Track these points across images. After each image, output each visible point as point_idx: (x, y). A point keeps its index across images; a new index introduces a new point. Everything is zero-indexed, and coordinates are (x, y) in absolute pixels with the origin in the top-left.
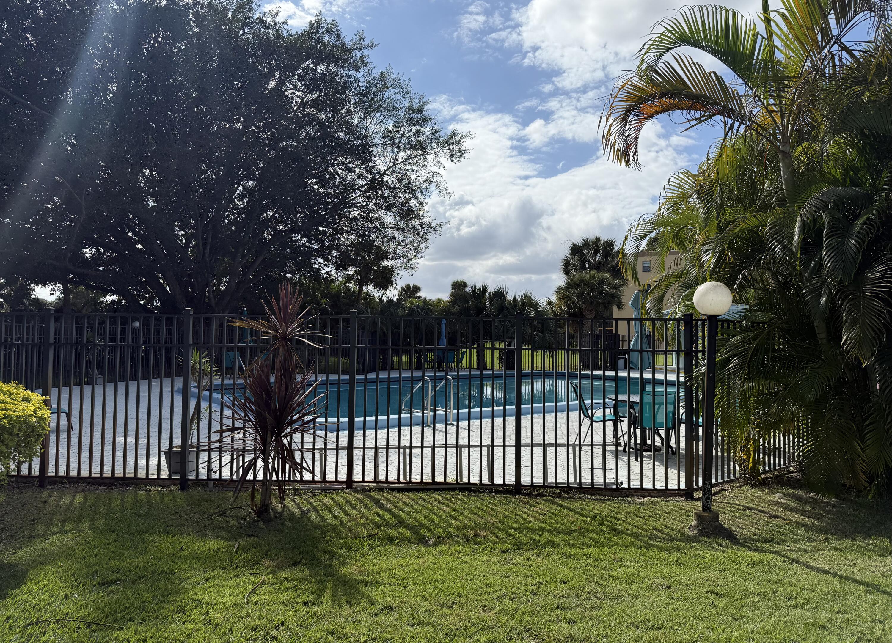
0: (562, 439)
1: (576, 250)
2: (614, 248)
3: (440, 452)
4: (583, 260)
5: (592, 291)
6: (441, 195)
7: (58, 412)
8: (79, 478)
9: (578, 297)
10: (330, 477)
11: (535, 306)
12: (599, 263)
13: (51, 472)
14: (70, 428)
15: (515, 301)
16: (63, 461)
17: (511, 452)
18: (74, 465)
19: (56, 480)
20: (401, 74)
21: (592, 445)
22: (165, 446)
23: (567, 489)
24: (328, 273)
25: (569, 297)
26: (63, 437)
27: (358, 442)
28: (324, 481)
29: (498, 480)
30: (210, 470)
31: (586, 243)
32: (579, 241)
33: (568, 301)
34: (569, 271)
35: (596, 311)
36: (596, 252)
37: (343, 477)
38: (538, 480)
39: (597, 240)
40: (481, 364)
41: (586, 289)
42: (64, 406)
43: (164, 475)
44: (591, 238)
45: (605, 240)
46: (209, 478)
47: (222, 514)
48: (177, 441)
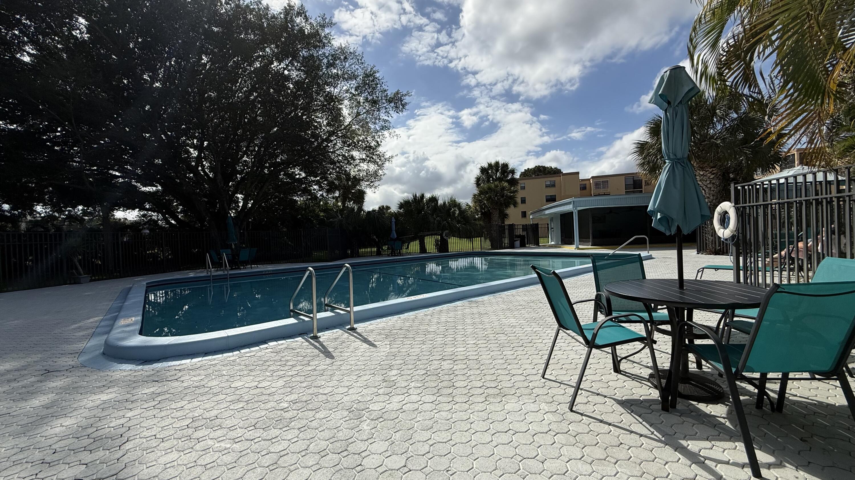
1: (483, 170)
2: (508, 168)
4: (489, 177)
5: (496, 196)
6: (391, 136)
9: (487, 200)
11: (458, 206)
12: (499, 178)
15: (445, 203)
20: (356, 48)
25: (481, 200)
31: (490, 165)
32: (486, 165)
33: (480, 203)
34: (480, 184)
35: (500, 210)
36: (497, 171)
39: (497, 163)
40: (423, 249)
41: (492, 195)
44: (493, 162)
45: (502, 163)
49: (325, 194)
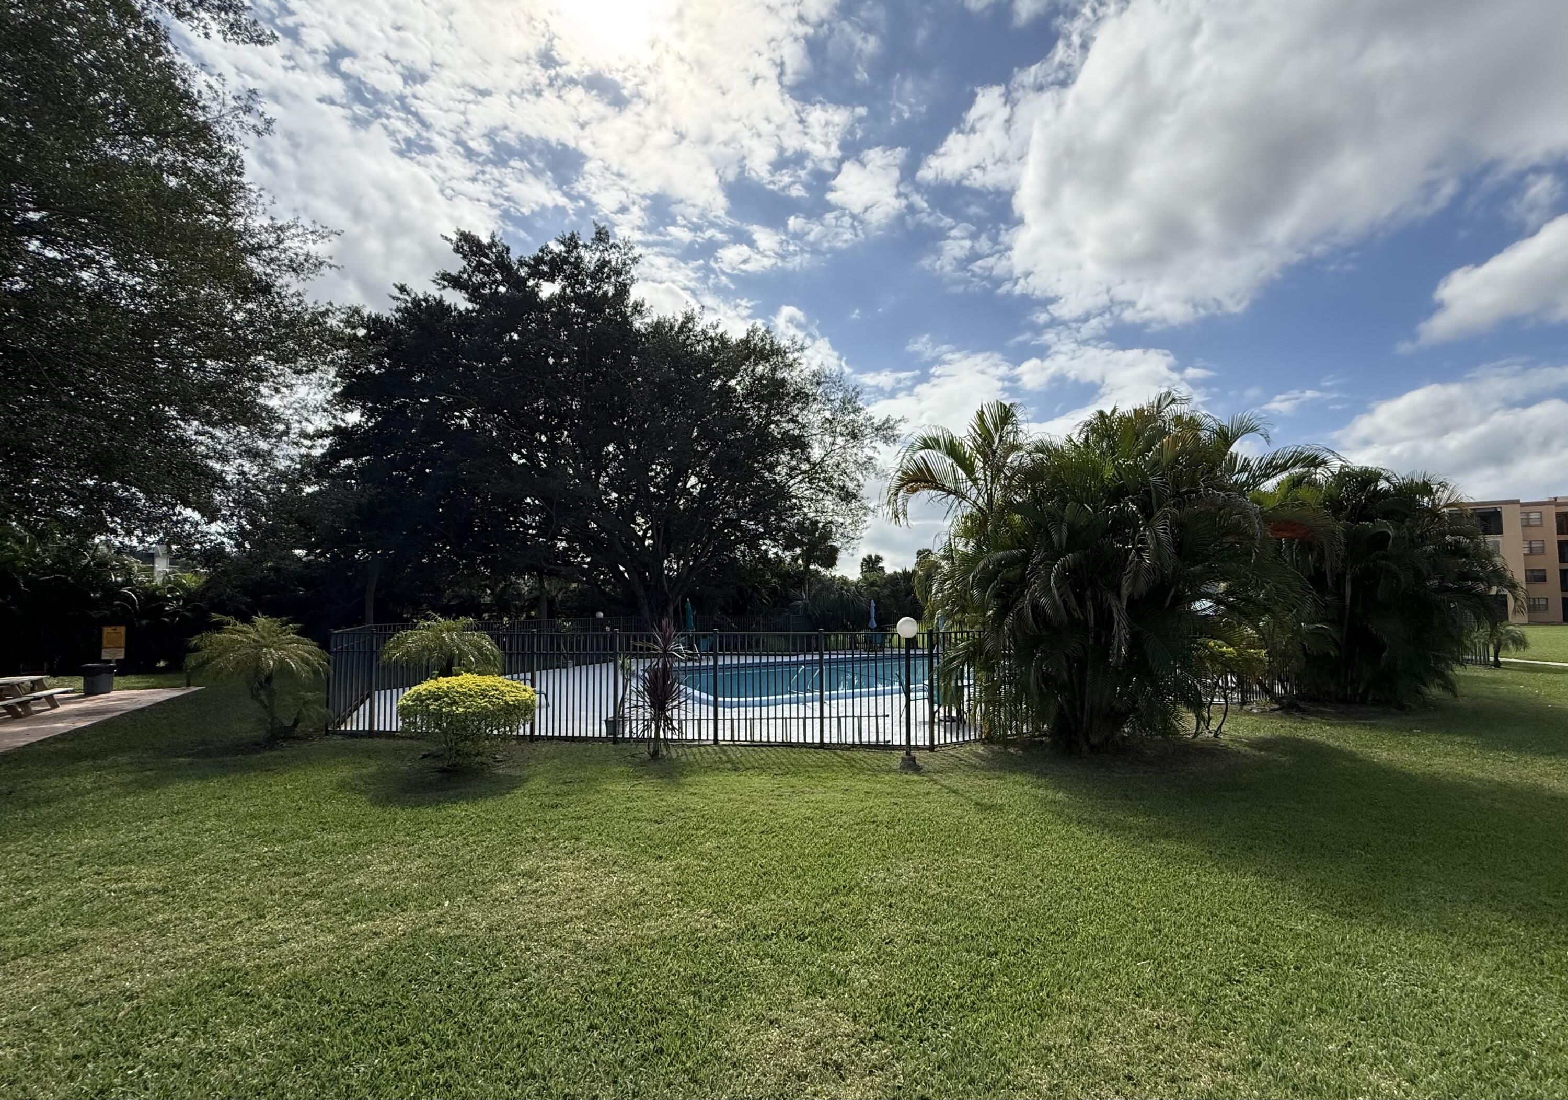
0: (849, 713)
3: (772, 722)
7: (540, 693)
8: (553, 737)
10: (704, 737)
13: (537, 733)
14: (547, 704)
16: (543, 726)
17: (817, 721)
18: (550, 729)
19: (540, 737)
21: (877, 717)
22: (604, 717)
23: (853, 745)
24: (776, 553)
26: (544, 710)
27: (720, 716)
28: (700, 739)
29: (809, 740)
30: (631, 732)
37: (711, 737)
38: (835, 740)
42: (544, 690)
43: (604, 734)
46: (631, 737)
47: (633, 756)
48: (611, 715)
49: (780, 553)
